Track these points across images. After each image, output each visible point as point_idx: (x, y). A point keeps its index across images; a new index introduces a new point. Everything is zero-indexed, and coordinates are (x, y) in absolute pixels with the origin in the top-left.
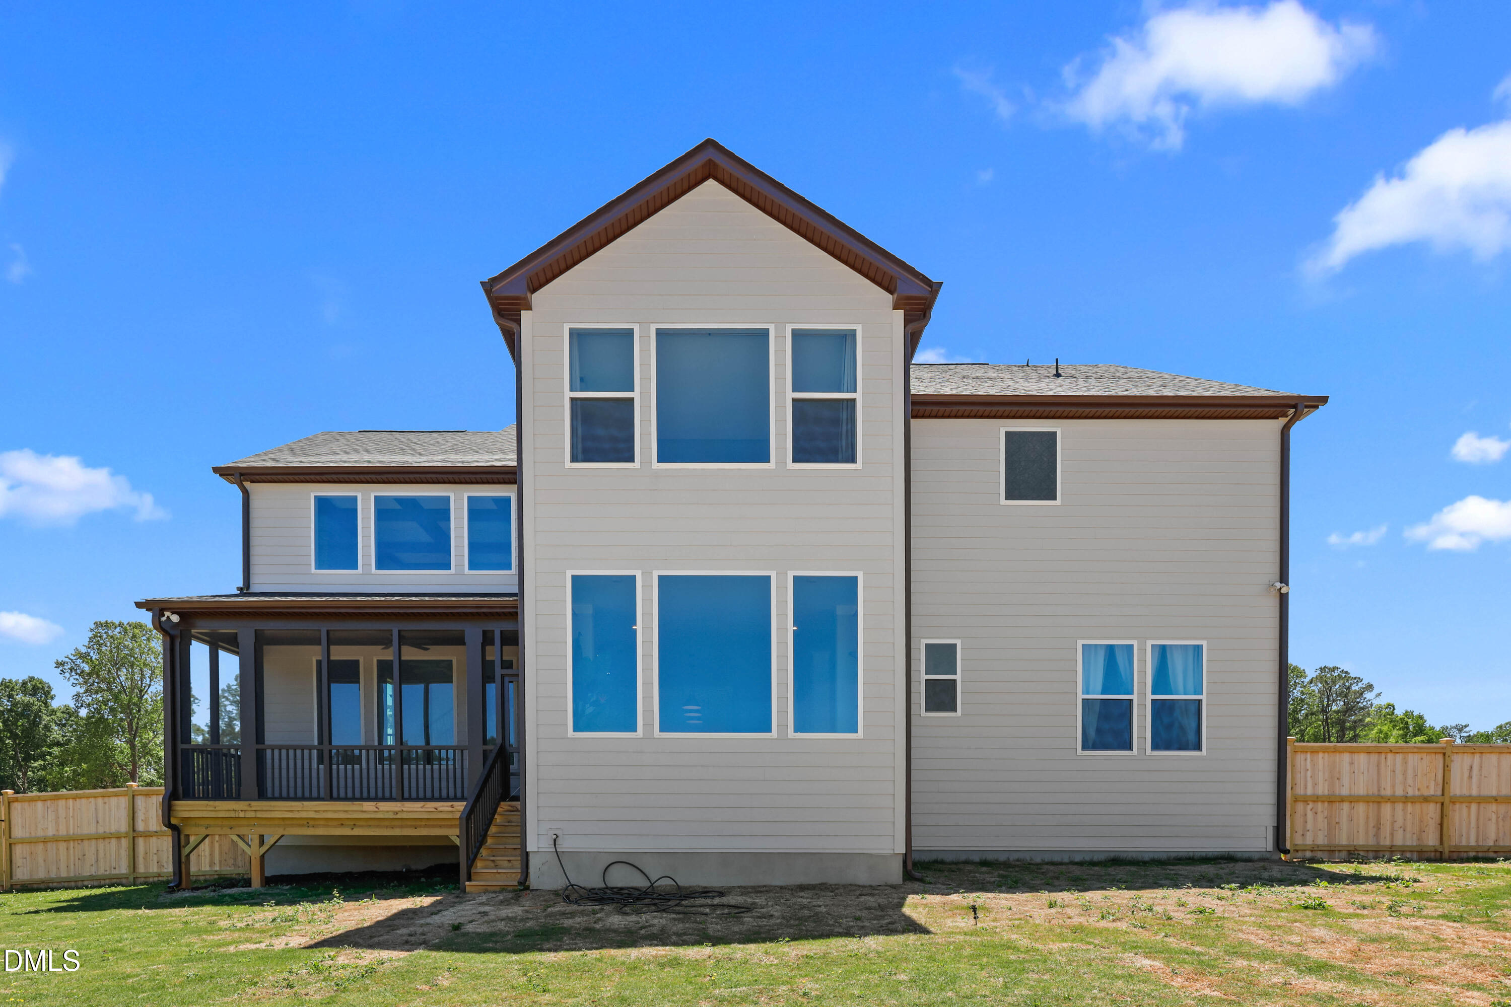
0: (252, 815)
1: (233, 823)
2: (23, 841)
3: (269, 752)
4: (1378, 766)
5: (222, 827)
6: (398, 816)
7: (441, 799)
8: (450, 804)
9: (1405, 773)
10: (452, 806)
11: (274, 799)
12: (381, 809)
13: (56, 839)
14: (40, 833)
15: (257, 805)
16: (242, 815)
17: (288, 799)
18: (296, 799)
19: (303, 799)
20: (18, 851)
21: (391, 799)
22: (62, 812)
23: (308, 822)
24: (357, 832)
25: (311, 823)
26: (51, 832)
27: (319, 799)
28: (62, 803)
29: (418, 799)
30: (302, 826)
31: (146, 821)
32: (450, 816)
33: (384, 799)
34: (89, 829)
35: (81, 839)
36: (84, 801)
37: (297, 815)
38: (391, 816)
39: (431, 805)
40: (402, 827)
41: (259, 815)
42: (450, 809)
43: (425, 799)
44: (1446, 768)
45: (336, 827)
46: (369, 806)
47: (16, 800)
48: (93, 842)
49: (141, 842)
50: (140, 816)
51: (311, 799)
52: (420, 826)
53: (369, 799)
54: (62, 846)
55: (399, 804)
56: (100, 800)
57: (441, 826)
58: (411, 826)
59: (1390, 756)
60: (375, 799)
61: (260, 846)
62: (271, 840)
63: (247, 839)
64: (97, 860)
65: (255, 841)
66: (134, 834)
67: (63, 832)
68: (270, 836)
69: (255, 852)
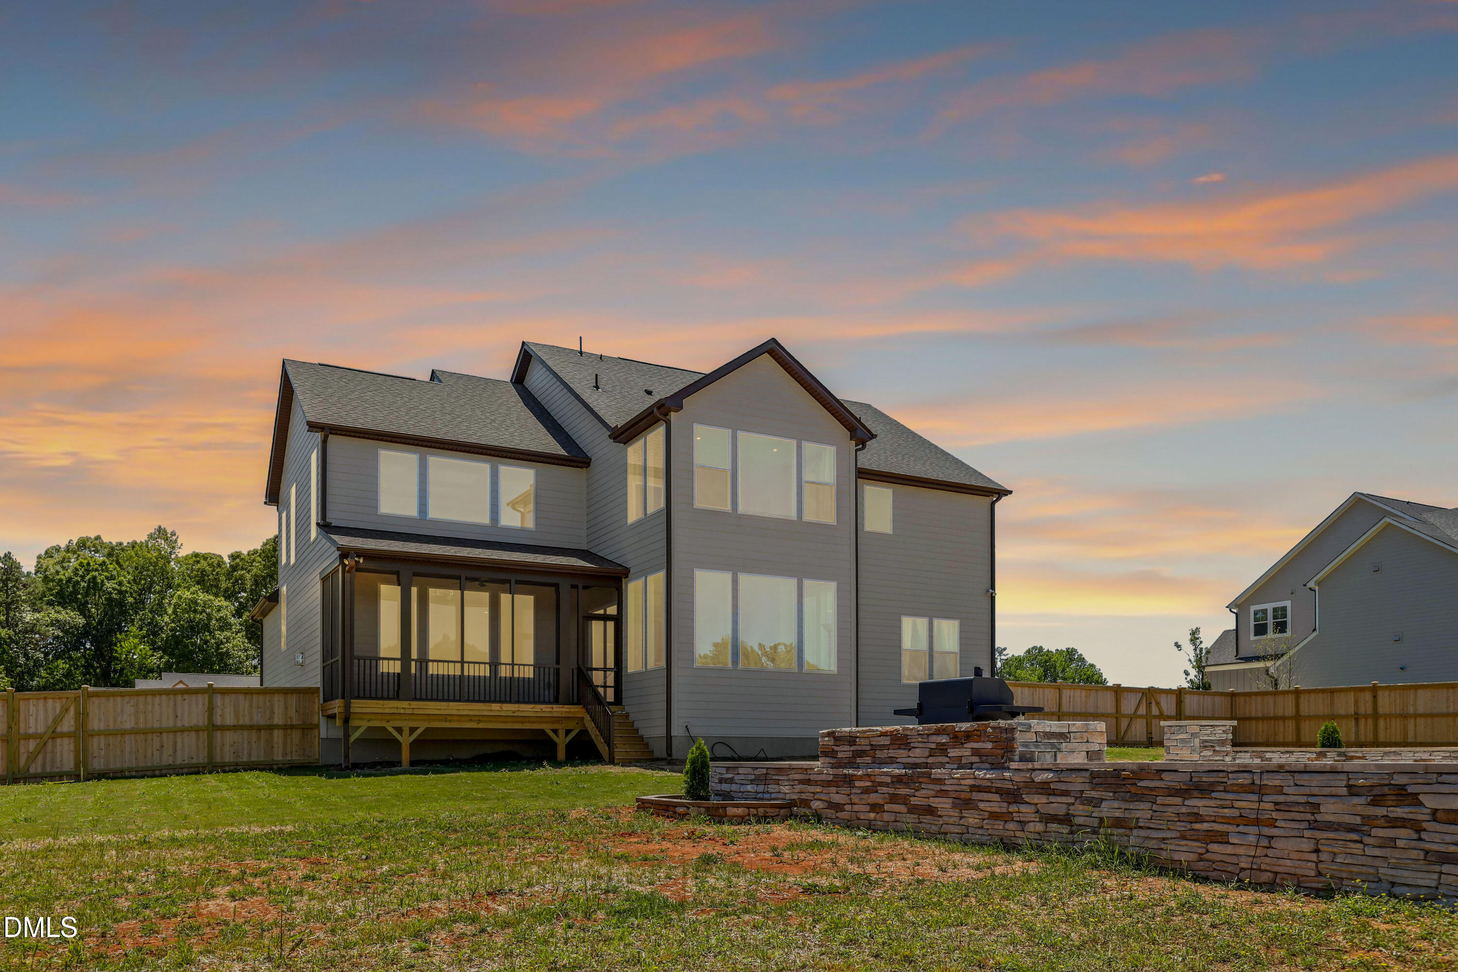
0: (409, 711)
1: (389, 717)
2: (100, 733)
4: (1033, 694)
5: (381, 720)
6: (515, 714)
8: (551, 706)
9: (1044, 699)
10: (552, 708)
12: (504, 709)
14: (118, 726)
16: (402, 711)
17: (437, 700)
18: (443, 700)
19: (448, 700)
20: (93, 743)
21: (507, 701)
22: (141, 708)
23: (446, 718)
24: (481, 726)
25: (448, 718)
26: (128, 726)
27: (455, 700)
30: (442, 721)
31: (223, 716)
32: (550, 715)
34: (168, 723)
37: (443, 712)
38: (510, 714)
39: (538, 707)
40: (513, 722)
41: (415, 712)
42: (551, 710)
43: (530, 702)
44: (1060, 696)
45: (467, 721)
46: (495, 706)
47: (96, 694)
48: (172, 734)
49: (218, 734)
50: (218, 711)
51: (450, 700)
52: (525, 722)
53: (495, 701)
54: (141, 738)
55: (517, 705)
56: (180, 697)
57: (540, 722)
58: (519, 722)
59: (1037, 689)
60: (500, 702)
61: (410, 735)
62: (419, 731)
63: (399, 730)
64: (175, 752)
65: (406, 732)
66: (213, 728)
67: (142, 726)
68: (417, 728)
69: (406, 740)
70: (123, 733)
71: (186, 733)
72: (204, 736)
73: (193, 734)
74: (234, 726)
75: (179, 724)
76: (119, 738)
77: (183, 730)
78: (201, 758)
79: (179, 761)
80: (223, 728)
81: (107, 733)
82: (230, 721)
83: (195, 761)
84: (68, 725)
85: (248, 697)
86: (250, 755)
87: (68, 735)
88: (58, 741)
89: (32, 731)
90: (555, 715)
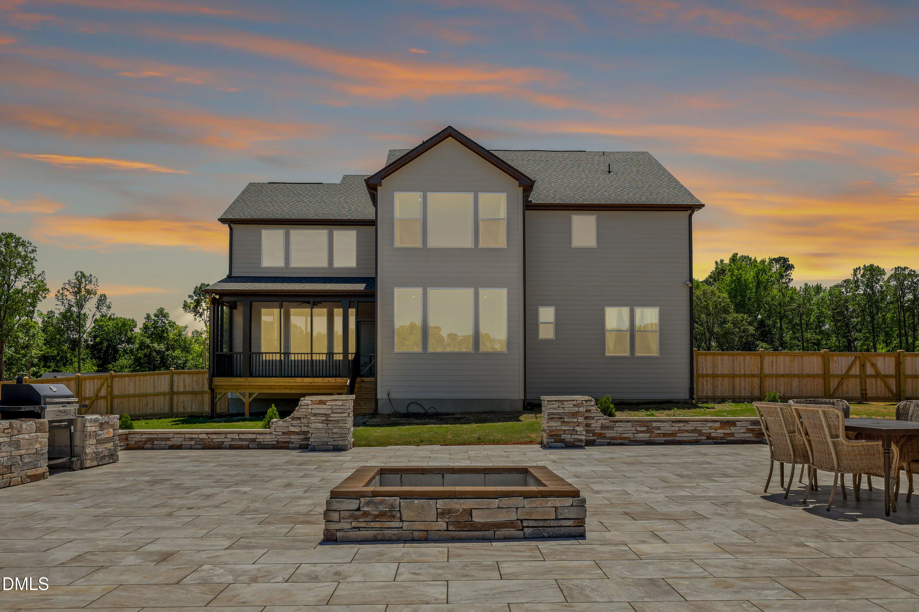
0: (247, 384)
1: (238, 387)
2: (118, 397)
3: (235, 355)
4: (733, 361)
5: (232, 389)
6: (312, 384)
7: (330, 377)
8: (335, 379)
9: (744, 364)
10: (335, 380)
11: (256, 377)
12: (304, 381)
13: (134, 396)
14: (127, 393)
15: (250, 379)
16: (243, 384)
17: (262, 376)
18: (266, 377)
19: (269, 376)
20: (116, 401)
21: (308, 377)
22: (137, 383)
23: (271, 387)
24: (293, 391)
25: (272, 387)
26: (131, 392)
27: (276, 377)
28: (138, 378)
29: (320, 377)
30: (268, 389)
31: (178, 386)
32: (334, 384)
33: (305, 377)
34: (150, 390)
35: (146, 395)
36: (148, 377)
37: (267, 384)
38: (308, 384)
39: (326, 380)
40: (312, 389)
41: (251, 384)
42: (334, 381)
43: (323, 377)
44: (762, 362)
45: (284, 389)
46: (299, 380)
47: (116, 376)
48: (152, 397)
49: (175, 397)
50: (175, 384)
51: (272, 376)
52: (320, 389)
53: (298, 377)
54: (137, 399)
55: (312, 379)
56: (156, 377)
57: (329, 389)
58: (317, 389)
59: (738, 357)
60: (301, 377)
61: (250, 398)
62: (255, 395)
63: (243, 395)
64: (154, 406)
65: (247, 396)
66: (172, 393)
67: (137, 392)
68: (254, 393)
69: (247, 400)
70: (129, 396)
71: (159, 396)
72: (167, 397)
73: (162, 397)
74: (183, 392)
75: (156, 391)
76: (127, 399)
77: (158, 394)
78: (166, 410)
79: (156, 412)
80: (179, 393)
81: (122, 397)
82: (181, 389)
83: (163, 411)
84: (103, 393)
85: (191, 376)
86: (192, 408)
87: (105, 398)
88: (99, 401)
89: (87, 396)
90: (338, 384)
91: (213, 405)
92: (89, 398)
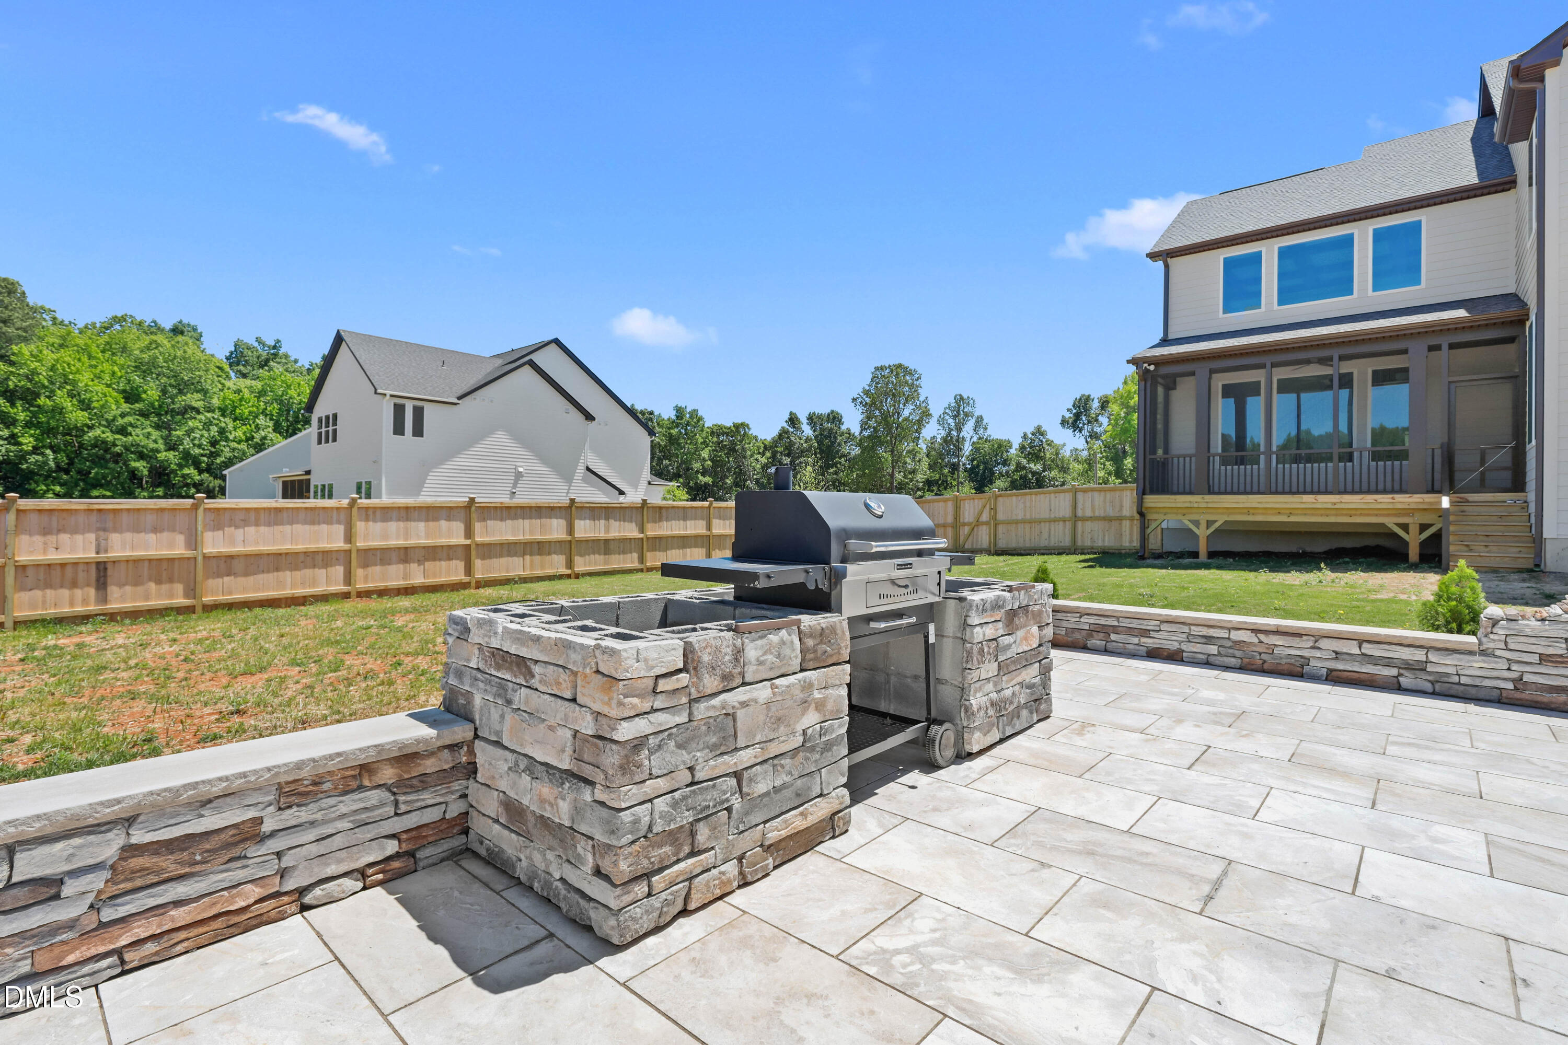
0: (1204, 505)
1: (1185, 511)
2: (1003, 523)
3: (1175, 460)
5: (1177, 514)
6: (1336, 506)
7: (1377, 492)
10: (1393, 498)
11: (1220, 493)
12: (1320, 500)
13: (1024, 521)
14: (1015, 517)
15: (1208, 498)
16: (1196, 505)
17: (1232, 493)
18: (1239, 493)
19: (1245, 493)
20: (1001, 528)
21: (1326, 492)
22: (1028, 504)
23: (1248, 511)
24: (1294, 519)
25: (1251, 511)
26: (1020, 517)
27: (1259, 493)
28: (1028, 497)
29: (1353, 492)
30: (1244, 514)
31: (1083, 509)
32: (1390, 506)
33: (1319, 492)
34: (1045, 515)
35: (1040, 522)
36: (1042, 496)
37: (1242, 506)
38: (1329, 506)
39: (1370, 498)
40: (1336, 515)
41: (1210, 505)
43: (1361, 492)
45: (1273, 514)
46: (1308, 498)
47: (1001, 496)
48: (1047, 524)
49: (1079, 524)
50: (1080, 506)
51: (1252, 493)
52: (1355, 515)
53: (1305, 492)
54: (1027, 526)
55: (1338, 496)
56: (1053, 495)
57: (1376, 515)
58: (1346, 515)
60: (1312, 492)
61: (1207, 528)
62: (1217, 525)
63: (1197, 523)
64: (1049, 536)
65: (1203, 525)
66: (1075, 519)
67: (1028, 517)
68: (1216, 521)
69: (1202, 533)
70: (1017, 522)
71: (1057, 523)
72: (1069, 525)
73: (1061, 523)
74: (1091, 517)
75: (1052, 516)
76: (1016, 526)
77: (1055, 520)
78: (1067, 542)
79: (1052, 544)
80: (1085, 519)
81: (1009, 522)
82: (1089, 513)
83: (1062, 544)
84: (985, 517)
85: (1103, 493)
86: (1104, 541)
87: (987, 523)
88: (980, 527)
89: (966, 521)
90: (1399, 506)
91: (1144, 538)
92: (969, 524)
